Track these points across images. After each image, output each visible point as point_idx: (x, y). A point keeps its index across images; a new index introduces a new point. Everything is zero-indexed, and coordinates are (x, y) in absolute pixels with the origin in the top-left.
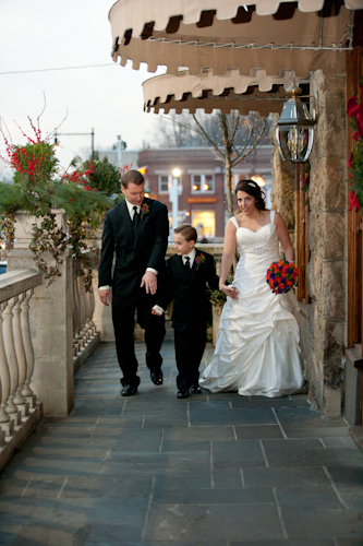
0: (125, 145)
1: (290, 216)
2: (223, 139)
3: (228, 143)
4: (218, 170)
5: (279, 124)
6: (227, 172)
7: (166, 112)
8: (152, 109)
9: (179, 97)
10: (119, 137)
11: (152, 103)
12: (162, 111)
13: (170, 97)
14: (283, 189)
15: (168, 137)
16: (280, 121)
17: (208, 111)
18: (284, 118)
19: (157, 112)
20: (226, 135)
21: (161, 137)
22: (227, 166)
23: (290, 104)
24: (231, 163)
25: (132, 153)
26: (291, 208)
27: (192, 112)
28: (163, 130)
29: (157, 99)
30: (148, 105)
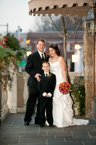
0: (21, 30)
1: (91, 60)
2: (63, 27)
3: (65, 29)
4: (61, 42)
5: (86, 20)
6: (64, 41)
7: (39, 15)
8: (33, 14)
9: (44, 9)
10: (19, 27)
11: (32, 11)
12: (37, 15)
13: (40, 9)
14: (88, 49)
15: (40, 27)
16: (87, 19)
17: (57, 15)
18: (88, 17)
19: (34, 15)
20: (64, 25)
21: (37, 27)
22: (64, 39)
23: (91, 11)
24: (66, 37)
25: (24, 34)
26: (91, 57)
27: (50, 15)
28: (38, 24)
29: (35, 9)
30: (31, 12)
